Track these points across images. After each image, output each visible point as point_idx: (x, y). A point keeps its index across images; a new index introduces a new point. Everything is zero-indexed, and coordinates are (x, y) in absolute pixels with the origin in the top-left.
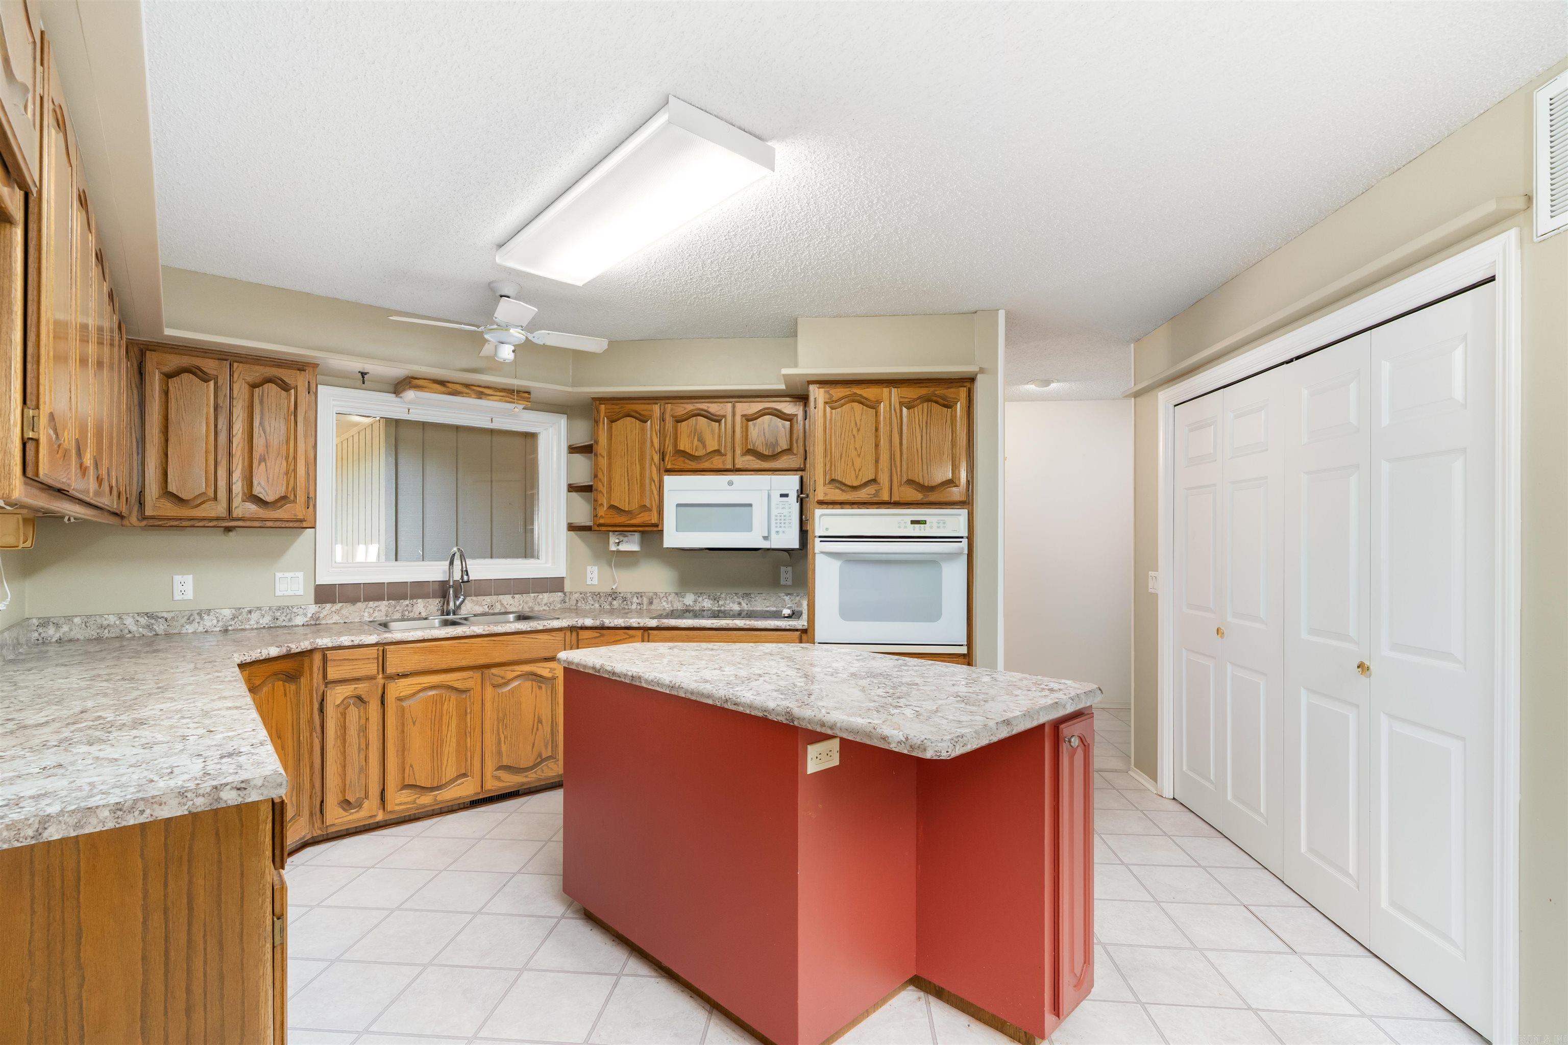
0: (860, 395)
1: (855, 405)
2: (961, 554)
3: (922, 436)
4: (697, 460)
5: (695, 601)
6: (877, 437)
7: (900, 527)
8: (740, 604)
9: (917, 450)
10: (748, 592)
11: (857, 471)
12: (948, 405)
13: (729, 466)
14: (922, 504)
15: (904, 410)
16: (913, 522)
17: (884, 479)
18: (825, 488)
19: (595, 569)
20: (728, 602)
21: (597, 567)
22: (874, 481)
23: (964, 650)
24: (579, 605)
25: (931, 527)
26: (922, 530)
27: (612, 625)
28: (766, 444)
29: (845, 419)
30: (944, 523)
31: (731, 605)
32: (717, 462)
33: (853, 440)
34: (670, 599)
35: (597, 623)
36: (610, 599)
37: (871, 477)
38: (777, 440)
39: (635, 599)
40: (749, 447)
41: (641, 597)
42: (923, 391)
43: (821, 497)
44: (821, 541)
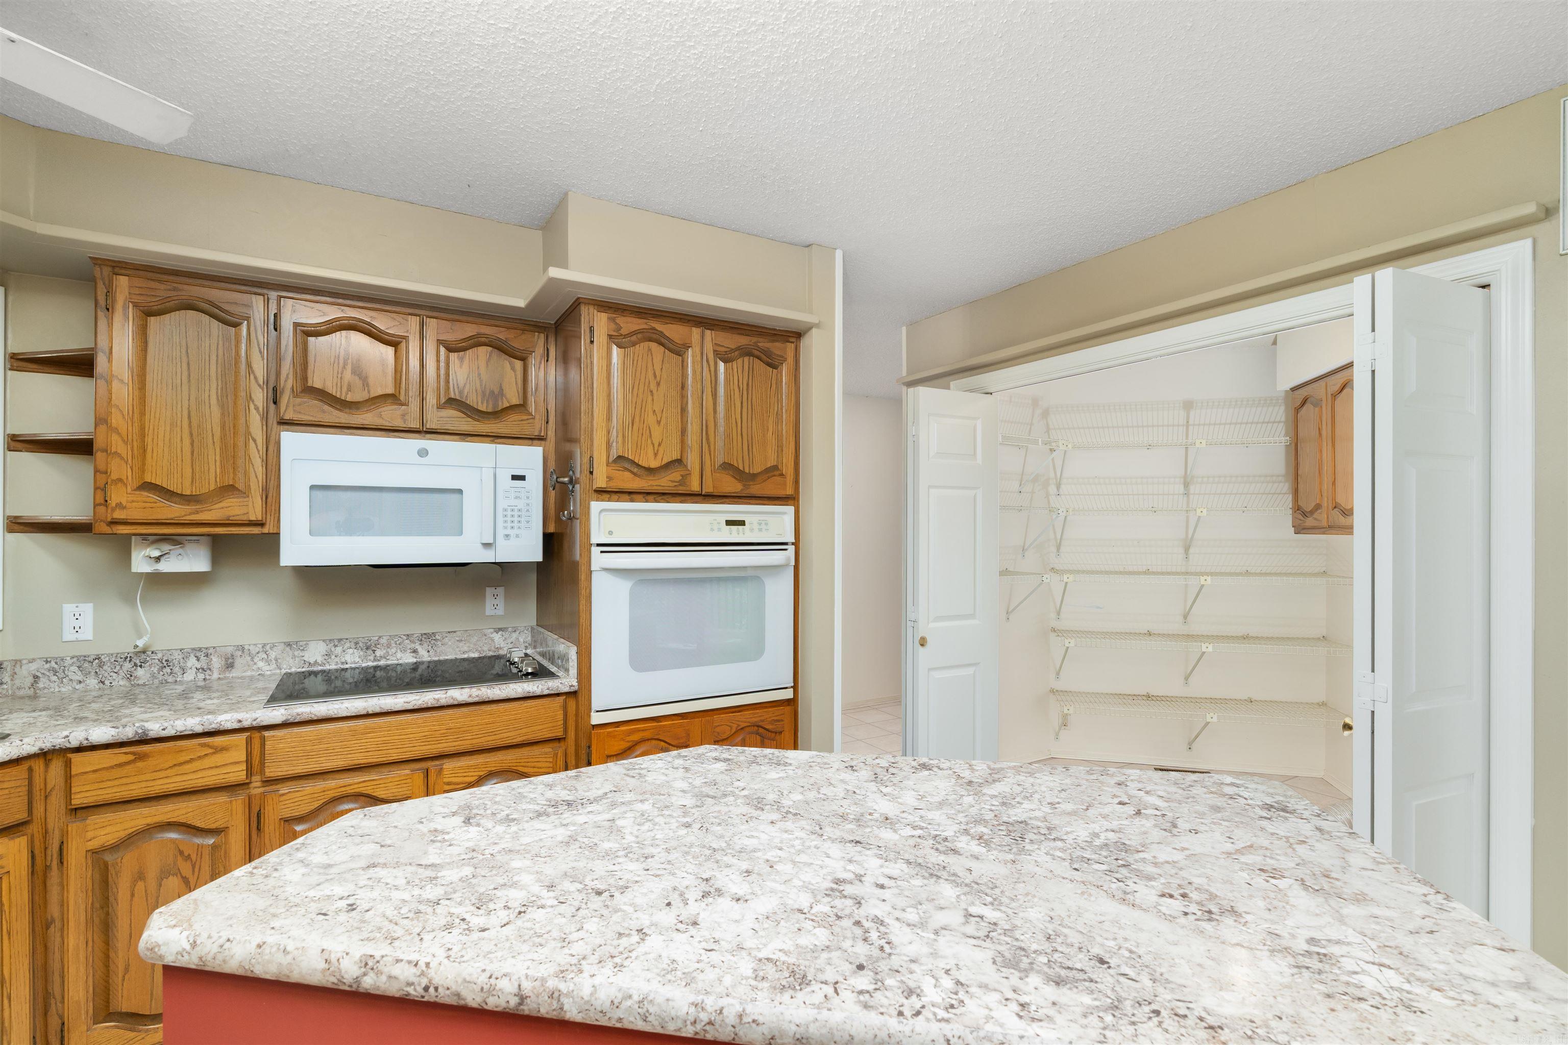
0: (662, 332)
1: (653, 345)
2: (786, 566)
3: (742, 403)
4: (350, 408)
5: (328, 655)
6: (683, 397)
7: (712, 530)
8: (415, 651)
9: (736, 422)
10: (430, 631)
11: (656, 446)
12: (773, 363)
13: (415, 425)
14: (739, 497)
15: (721, 365)
16: (729, 523)
17: (692, 460)
18: (610, 468)
19: (87, 609)
20: (393, 650)
21: (91, 604)
22: (679, 462)
23: (788, 694)
24: (41, 685)
25: (752, 530)
26: (741, 534)
27: (170, 732)
28: (484, 393)
29: (640, 363)
30: (766, 524)
31: (399, 655)
32: (389, 415)
33: (650, 398)
34: (273, 655)
35: (129, 733)
36: (127, 666)
37: (676, 455)
38: (501, 389)
39: (192, 662)
40: (452, 396)
41: (207, 656)
42: (743, 340)
43: (601, 481)
44: (602, 552)
